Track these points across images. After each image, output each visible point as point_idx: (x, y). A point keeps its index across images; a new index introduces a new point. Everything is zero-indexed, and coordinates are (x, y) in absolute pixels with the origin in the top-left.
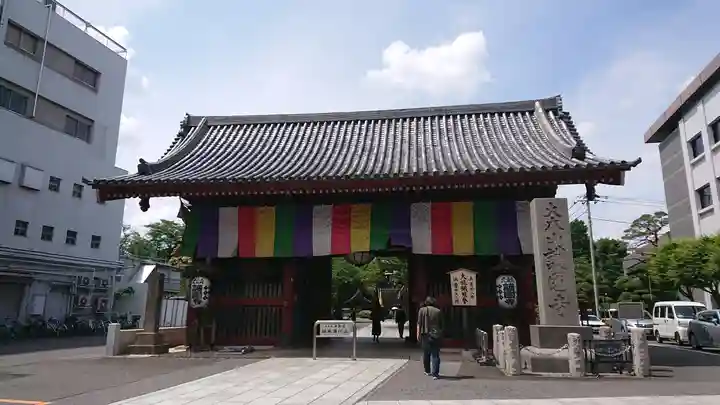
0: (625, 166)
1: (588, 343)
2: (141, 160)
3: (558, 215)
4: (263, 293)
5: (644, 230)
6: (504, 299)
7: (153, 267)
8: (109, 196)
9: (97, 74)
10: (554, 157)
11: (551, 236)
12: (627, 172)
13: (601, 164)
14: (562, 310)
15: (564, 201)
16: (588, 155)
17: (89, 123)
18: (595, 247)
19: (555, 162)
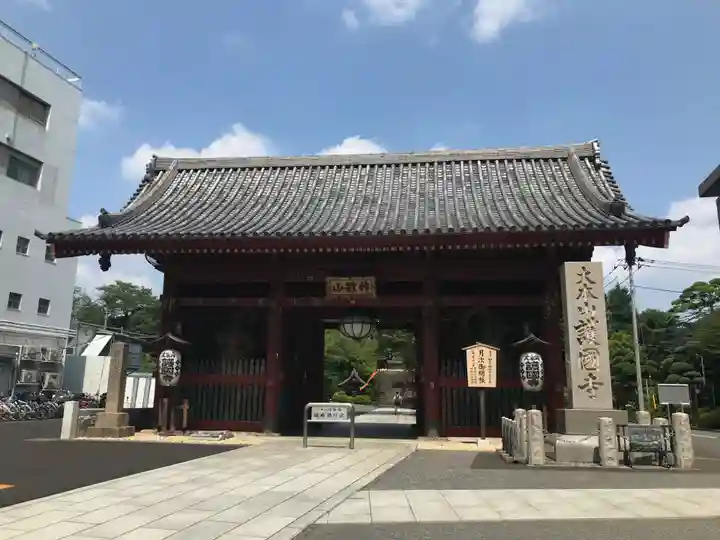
0: (670, 226)
1: (621, 428)
2: (102, 210)
3: (593, 283)
4: (243, 371)
5: (696, 302)
6: (527, 380)
7: (108, 338)
8: (65, 252)
9: (46, 106)
10: (590, 214)
11: (583, 306)
12: (671, 233)
13: (643, 223)
14: (594, 392)
15: (600, 264)
16: (628, 211)
17: (35, 165)
18: (639, 321)
19: (591, 218)
